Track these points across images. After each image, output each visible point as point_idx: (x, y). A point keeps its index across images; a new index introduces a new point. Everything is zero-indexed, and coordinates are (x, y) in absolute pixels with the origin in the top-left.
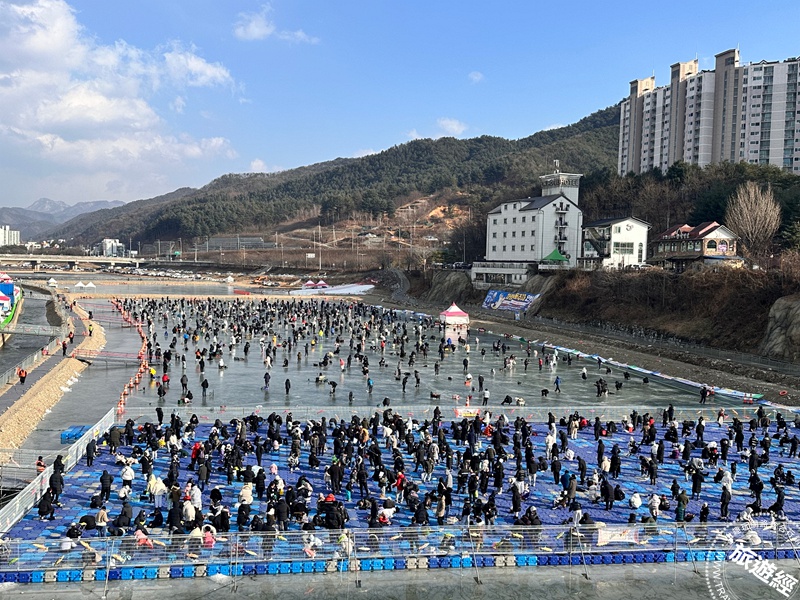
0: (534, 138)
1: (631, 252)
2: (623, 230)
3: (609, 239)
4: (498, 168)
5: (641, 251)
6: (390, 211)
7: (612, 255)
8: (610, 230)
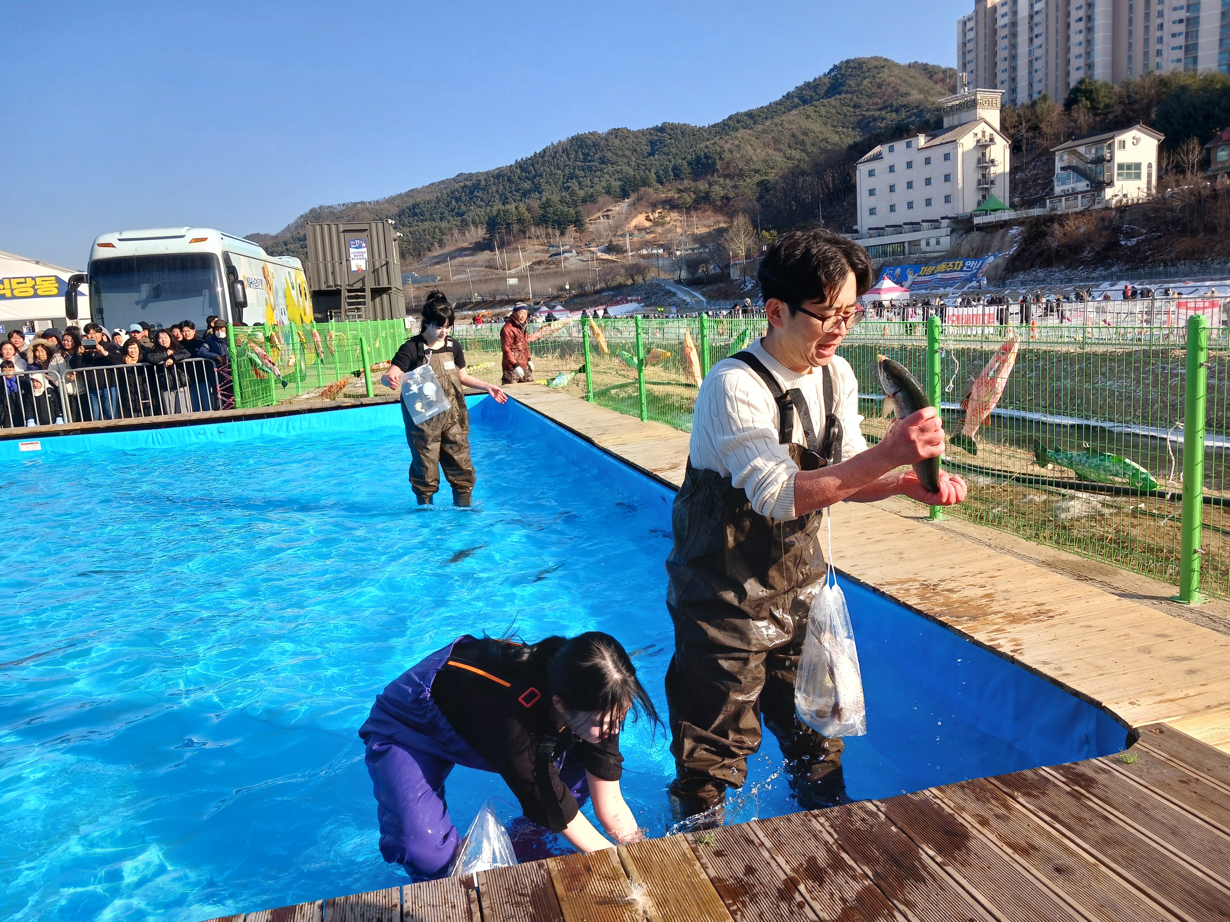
0: (730, 123)
1: (1138, 176)
2: (1128, 144)
3: (1112, 159)
4: (707, 157)
5: (1149, 175)
6: (578, 223)
7: (1116, 182)
8: (1110, 147)
